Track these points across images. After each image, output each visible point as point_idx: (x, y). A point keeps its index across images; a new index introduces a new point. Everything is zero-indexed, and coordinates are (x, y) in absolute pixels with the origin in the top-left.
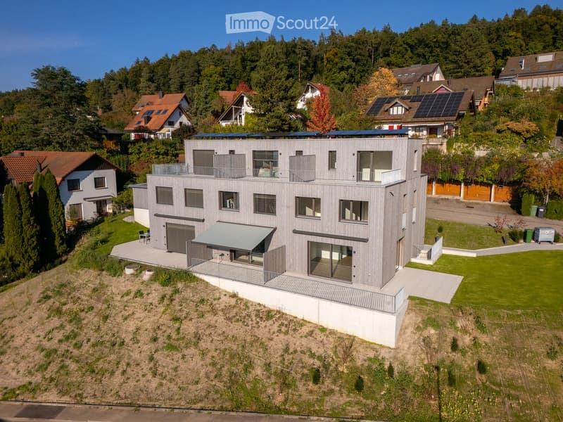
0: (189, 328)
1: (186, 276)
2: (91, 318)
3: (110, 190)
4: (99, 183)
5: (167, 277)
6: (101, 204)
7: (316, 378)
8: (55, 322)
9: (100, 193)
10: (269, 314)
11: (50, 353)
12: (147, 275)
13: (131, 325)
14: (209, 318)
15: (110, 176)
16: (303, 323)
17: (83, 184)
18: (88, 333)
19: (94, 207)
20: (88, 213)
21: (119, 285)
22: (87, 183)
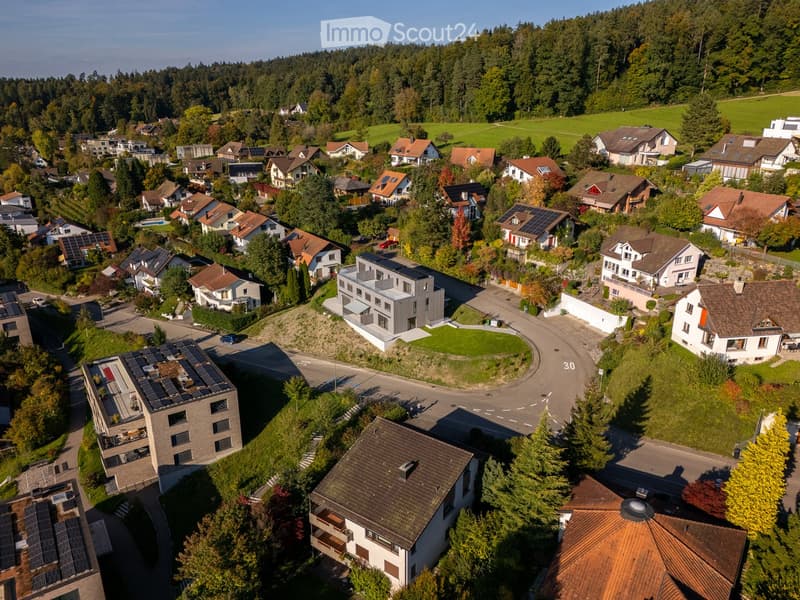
0: (335, 337)
1: (341, 319)
2: (310, 328)
3: (338, 260)
4: (331, 257)
5: (336, 317)
6: (332, 269)
7: (361, 356)
8: (300, 327)
9: (333, 262)
10: (359, 337)
11: (298, 337)
12: (329, 316)
13: (320, 333)
14: (342, 335)
15: (337, 253)
16: (366, 341)
17: (323, 259)
18: (308, 333)
19: (329, 270)
20: (326, 273)
21: (321, 317)
22: (325, 258)
